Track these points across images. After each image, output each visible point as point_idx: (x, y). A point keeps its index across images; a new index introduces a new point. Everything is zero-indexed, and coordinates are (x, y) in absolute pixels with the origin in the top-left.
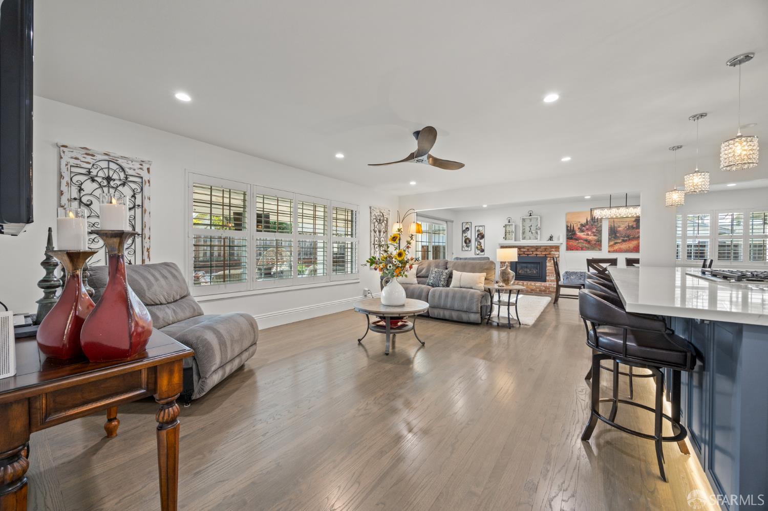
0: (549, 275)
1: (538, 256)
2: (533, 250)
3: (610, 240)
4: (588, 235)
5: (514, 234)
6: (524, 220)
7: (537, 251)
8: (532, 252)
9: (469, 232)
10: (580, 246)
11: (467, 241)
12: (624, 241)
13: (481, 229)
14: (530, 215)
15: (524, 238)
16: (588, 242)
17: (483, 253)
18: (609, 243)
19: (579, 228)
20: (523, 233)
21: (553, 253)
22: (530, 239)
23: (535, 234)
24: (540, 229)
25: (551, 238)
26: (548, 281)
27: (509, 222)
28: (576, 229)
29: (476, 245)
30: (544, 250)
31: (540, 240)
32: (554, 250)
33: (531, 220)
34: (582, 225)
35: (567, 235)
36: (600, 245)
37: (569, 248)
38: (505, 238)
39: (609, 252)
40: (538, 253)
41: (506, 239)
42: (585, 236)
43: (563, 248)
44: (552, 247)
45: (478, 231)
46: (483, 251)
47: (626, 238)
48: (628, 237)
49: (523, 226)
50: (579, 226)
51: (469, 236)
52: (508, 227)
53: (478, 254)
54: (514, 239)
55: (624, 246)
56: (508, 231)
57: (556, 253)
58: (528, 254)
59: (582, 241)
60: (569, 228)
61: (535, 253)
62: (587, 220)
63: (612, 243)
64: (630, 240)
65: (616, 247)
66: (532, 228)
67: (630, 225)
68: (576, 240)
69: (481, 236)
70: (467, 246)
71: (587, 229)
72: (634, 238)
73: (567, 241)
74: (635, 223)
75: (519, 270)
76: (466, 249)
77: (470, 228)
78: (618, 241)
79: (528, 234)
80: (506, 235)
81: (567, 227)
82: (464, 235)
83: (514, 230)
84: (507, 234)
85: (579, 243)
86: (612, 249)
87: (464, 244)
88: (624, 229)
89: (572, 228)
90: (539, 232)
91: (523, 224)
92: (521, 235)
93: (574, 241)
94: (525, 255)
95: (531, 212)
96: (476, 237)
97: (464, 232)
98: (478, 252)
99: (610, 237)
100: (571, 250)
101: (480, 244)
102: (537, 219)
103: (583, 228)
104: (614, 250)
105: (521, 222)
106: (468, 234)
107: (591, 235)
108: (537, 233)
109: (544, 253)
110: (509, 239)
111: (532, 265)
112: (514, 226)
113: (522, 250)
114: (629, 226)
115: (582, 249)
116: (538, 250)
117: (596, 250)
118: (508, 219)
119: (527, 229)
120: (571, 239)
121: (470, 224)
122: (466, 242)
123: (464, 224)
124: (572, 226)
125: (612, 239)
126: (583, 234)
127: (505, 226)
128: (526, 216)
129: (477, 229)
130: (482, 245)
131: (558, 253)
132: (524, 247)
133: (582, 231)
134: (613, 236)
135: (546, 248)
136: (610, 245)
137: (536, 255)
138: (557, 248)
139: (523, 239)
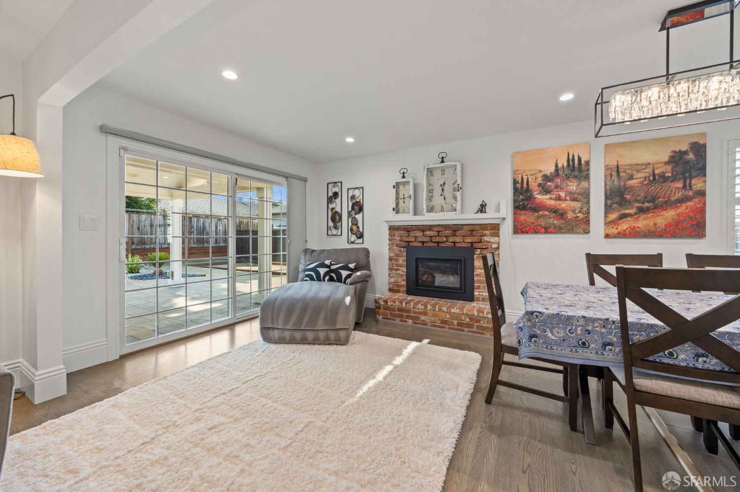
0: (479, 287)
1: (457, 245)
2: (448, 232)
3: (608, 209)
4: (559, 198)
5: (412, 201)
6: (430, 171)
7: (454, 235)
8: (447, 237)
9: (338, 201)
10: (543, 224)
11: (336, 218)
12: (641, 210)
13: (357, 193)
14: (443, 162)
15: (431, 210)
16: (560, 214)
17: (360, 241)
18: (606, 217)
19: (540, 185)
20: (430, 199)
21: (486, 238)
22: (442, 210)
23: (450, 199)
24: (459, 189)
25: (482, 208)
26: (478, 299)
27: (404, 177)
28: (534, 185)
29: (350, 224)
30: (469, 233)
31: (462, 212)
32: (488, 232)
33: (443, 171)
34: (546, 178)
35: (515, 201)
36: (587, 221)
37: (519, 229)
38: (396, 210)
39: (607, 236)
40: (457, 239)
41: (397, 212)
42: (553, 202)
43: (507, 228)
44: (484, 227)
45: (353, 197)
46: (360, 236)
47: (647, 204)
48: (653, 200)
49: (429, 184)
50: (540, 180)
51: (338, 209)
52: (401, 187)
53: (353, 243)
54: (411, 211)
55: (642, 223)
56: (401, 196)
57: (493, 239)
58: (438, 243)
59: (546, 213)
60: (519, 186)
61: (451, 239)
62: (557, 166)
63: (613, 216)
64: (656, 208)
65: (624, 226)
66: (446, 187)
67: (657, 172)
68: (535, 210)
69: (358, 207)
70: (336, 227)
71: (557, 187)
72: (666, 203)
73: (515, 214)
74: (669, 168)
75: (423, 274)
76: (334, 232)
77: (340, 194)
78: (627, 211)
79: (438, 200)
80: (397, 204)
81: (515, 182)
82: (331, 206)
83: (411, 193)
84: (401, 202)
85: (539, 217)
86: (614, 231)
87: (331, 224)
88: (642, 183)
89: (525, 185)
90: (458, 194)
91: (428, 179)
92: (425, 202)
93: (529, 213)
94: (432, 245)
95: (444, 155)
96: (350, 209)
97: (330, 200)
98: (353, 238)
99: (609, 202)
100: (522, 233)
101: (355, 223)
102: (455, 167)
103: (549, 184)
104: (619, 233)
105: (425, 177)
106: (336, 205)
107: (566, 200)
108: (455, 198)
109: (469, 240)
110: (404, 212)
111: (448, 265)
112: (411, 187)
113: (428, 233)
114: (654, 175)
115: (547, 230)
116: (457, 233)
117: (577, 233)
118: (402, 172)
119: (437, 190)
120: (524, 208)
121: (339, 184)
122: (333, 220)
123: (331, 186)
124: (525, 181)
125: (615, 205)
126: (548, 196)
127: (397, 186)
128: (435, 163)
129: (350, 195)
130: (360, 225)
131: (497, 238)
132: (430, 227)
133: (547, 191)
134: (617, 199)
135: (473, 229)
136: (609, 220)
137: (454, 243)
138: (495, 229)
139: (428, 211)
